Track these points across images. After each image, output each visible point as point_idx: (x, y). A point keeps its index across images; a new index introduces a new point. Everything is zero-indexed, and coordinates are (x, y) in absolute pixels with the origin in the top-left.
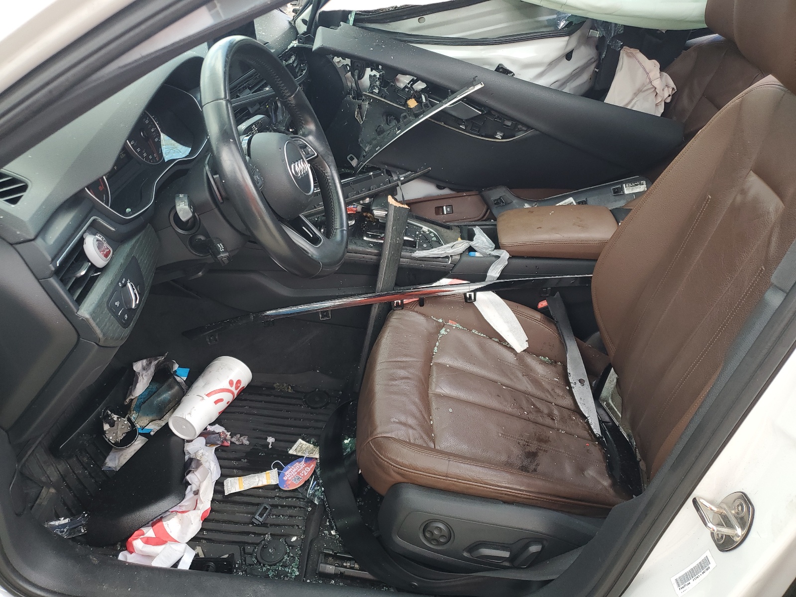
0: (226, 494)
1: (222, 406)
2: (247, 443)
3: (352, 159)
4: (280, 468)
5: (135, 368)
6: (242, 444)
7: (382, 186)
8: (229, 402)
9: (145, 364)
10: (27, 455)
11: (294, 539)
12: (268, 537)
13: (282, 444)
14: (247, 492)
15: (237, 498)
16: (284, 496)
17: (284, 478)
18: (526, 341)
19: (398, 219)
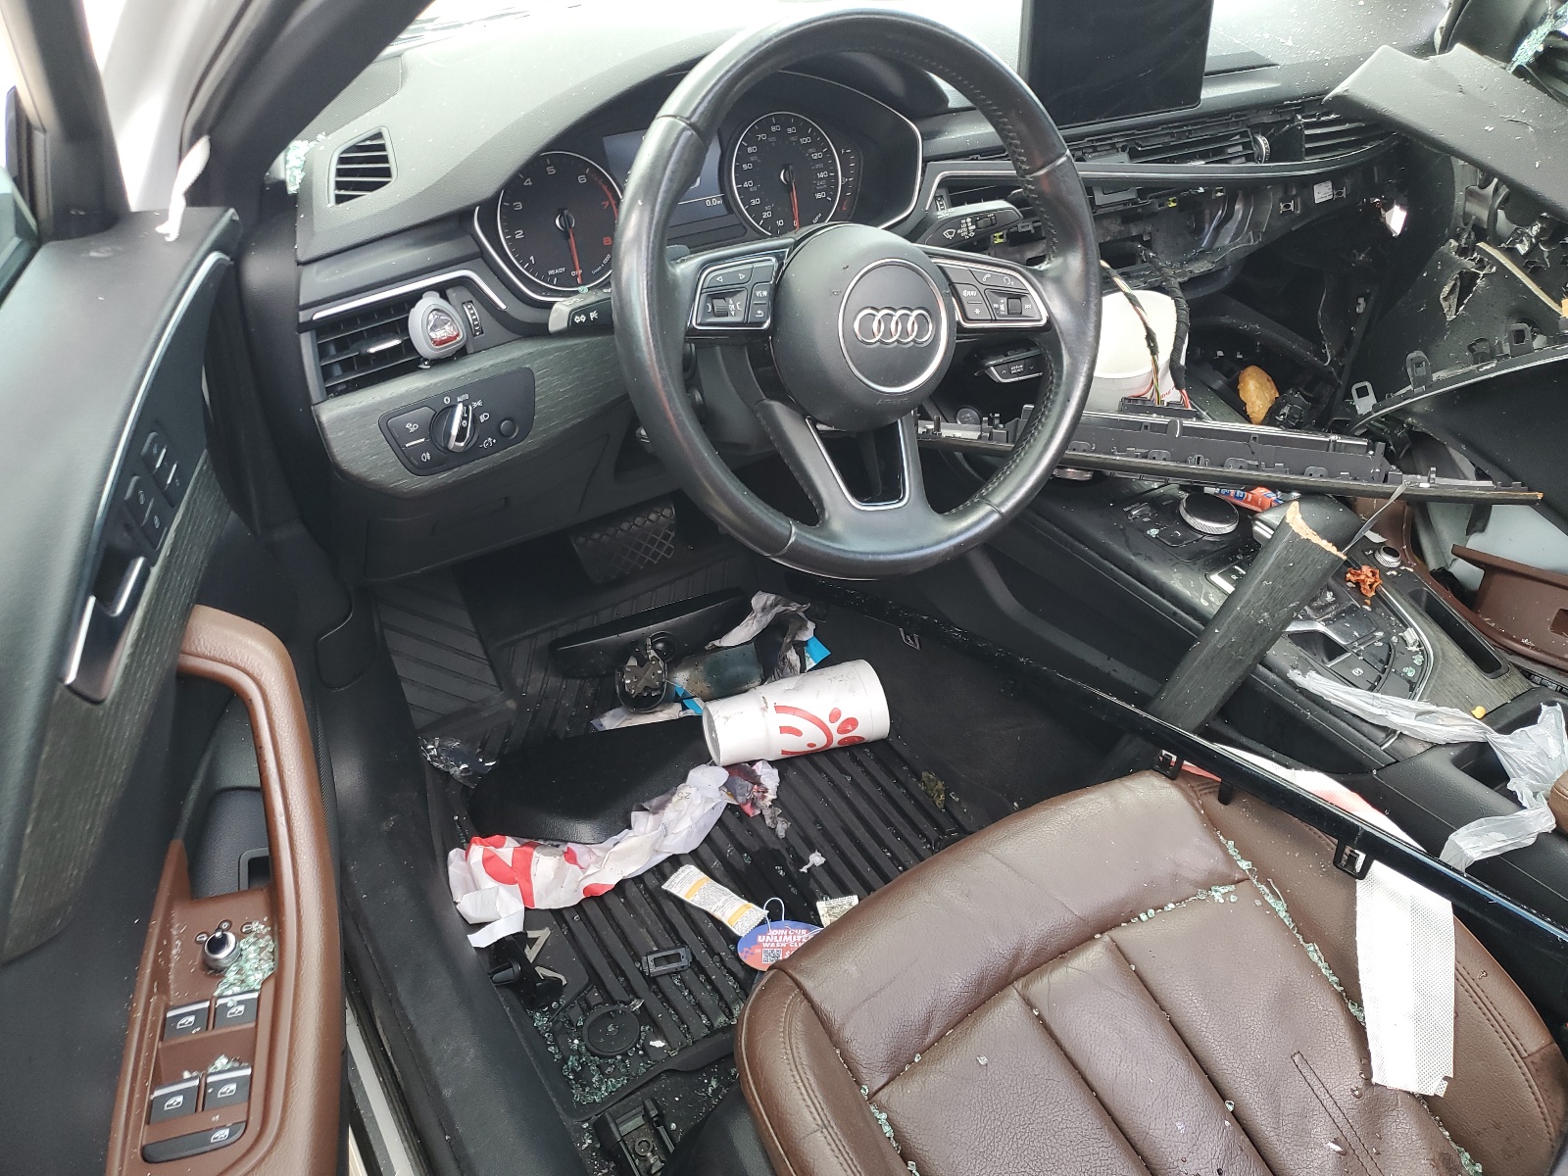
0: (664, 887)
1: (797, 744)
2: (781, 834)
3: (1362, 393)
4: (774, 916)
5: (753, 601)
6: (774, 829)
7: (1344, 478)
8: (815, 745)
9: (769, 603)
10: (522, 635)
11: (659, 1044)
12: (637, 1005)
13: (826, 880)
14: (693, 912)
15: (669, 908)
16: (728, 965)
17: (760, 937)
18: (1446, 1078)
19: (1288, 569)
